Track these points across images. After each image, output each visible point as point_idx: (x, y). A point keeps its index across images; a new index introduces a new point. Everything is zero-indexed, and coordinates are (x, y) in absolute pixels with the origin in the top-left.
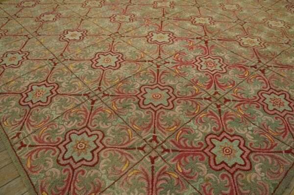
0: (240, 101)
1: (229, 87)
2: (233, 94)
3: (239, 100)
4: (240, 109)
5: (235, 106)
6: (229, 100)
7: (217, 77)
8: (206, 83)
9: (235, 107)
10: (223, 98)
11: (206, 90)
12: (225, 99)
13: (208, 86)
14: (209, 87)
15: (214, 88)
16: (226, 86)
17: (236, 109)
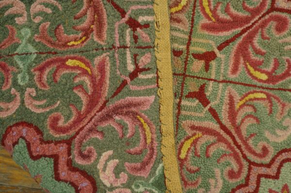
0: (223, 127)
1: (257, 74)
2: (237, 98)
3: (226, 121)
4: (194, 143)
5: (197, 123)
6: (205, 102)
7: (273, 24)
8: (227, 10)
9: (193, 128)
10: (202, 82)
11: (198, 27)
12: (202, 88)
13: (219, 20)
14: (219, 25)
15: (221, 41)
16: (256, 65)
17: (189, 133)
